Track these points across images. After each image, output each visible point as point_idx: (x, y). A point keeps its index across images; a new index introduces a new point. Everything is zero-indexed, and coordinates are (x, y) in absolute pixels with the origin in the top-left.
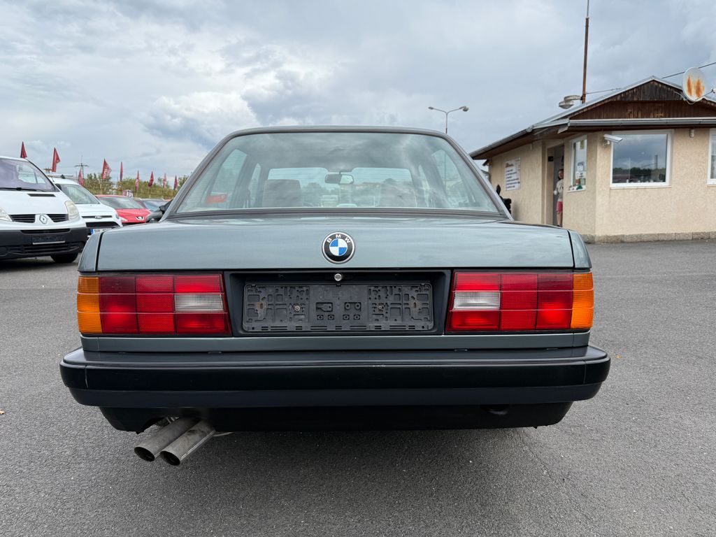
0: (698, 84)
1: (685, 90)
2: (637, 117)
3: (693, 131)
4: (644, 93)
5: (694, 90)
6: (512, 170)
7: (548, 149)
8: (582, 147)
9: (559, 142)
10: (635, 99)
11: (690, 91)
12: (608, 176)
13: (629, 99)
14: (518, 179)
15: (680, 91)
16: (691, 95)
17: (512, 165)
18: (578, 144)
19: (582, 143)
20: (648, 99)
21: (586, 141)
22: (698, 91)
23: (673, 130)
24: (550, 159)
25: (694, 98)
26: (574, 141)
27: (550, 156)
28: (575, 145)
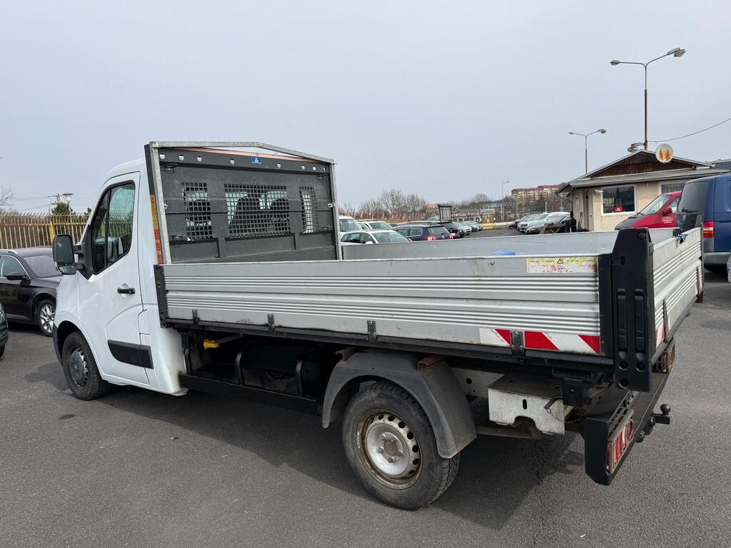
0: (668, 152)
1: (658, 157)
3: (647, 184)
4: (636, 159)
5: (664, 157)
6: (578, 201)
7: (586, 192)
10: (631, 163)
11: (661, 157)
16: (662, 159)
22: (668, 156)
23: (636, 184)
24: (585, 200)
25: (664, 161)
27: (587, 195)
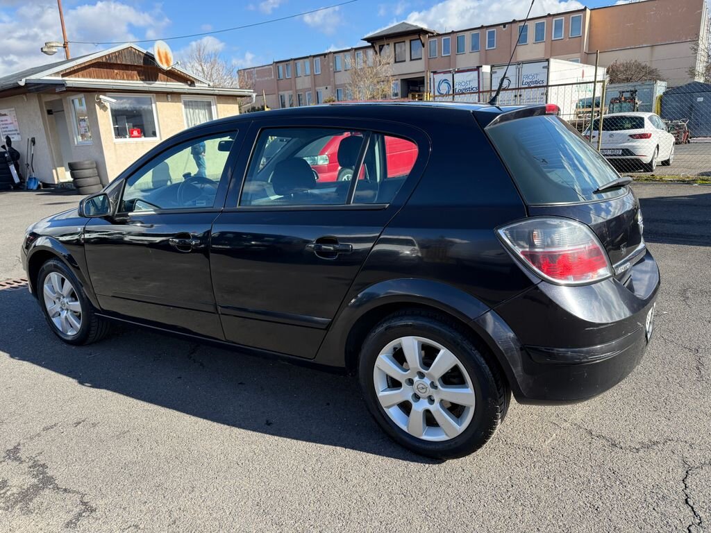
0: (166, 55)
1: (157, 58)
2: (123, 79)
3: (169, 96)
4: (125, 57)
5: (164, 60)
6: (7, 120)
7: (46, 102)
8: (81, 104)
9: (57, 97)
10: (119, 62)
12: (110, 132)
13: (113, 61)
14: (16, 130)
15: (153, 59)
16: (162, 64)
17: (5, 115)
18: (77, 102)
19: (80, 100)
20: (129, 63)
21: (83, 99)
23: (155, 95)
24: (50, 112)
25: (165, 67)
26: (72, 98)
27: (49, 109)
28: (73, 101)
